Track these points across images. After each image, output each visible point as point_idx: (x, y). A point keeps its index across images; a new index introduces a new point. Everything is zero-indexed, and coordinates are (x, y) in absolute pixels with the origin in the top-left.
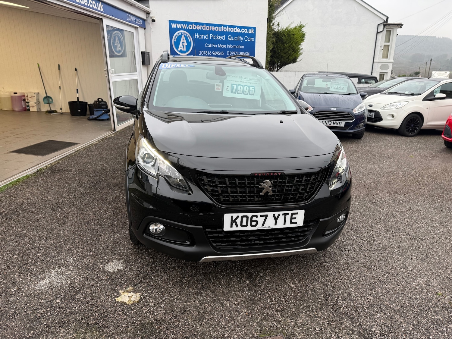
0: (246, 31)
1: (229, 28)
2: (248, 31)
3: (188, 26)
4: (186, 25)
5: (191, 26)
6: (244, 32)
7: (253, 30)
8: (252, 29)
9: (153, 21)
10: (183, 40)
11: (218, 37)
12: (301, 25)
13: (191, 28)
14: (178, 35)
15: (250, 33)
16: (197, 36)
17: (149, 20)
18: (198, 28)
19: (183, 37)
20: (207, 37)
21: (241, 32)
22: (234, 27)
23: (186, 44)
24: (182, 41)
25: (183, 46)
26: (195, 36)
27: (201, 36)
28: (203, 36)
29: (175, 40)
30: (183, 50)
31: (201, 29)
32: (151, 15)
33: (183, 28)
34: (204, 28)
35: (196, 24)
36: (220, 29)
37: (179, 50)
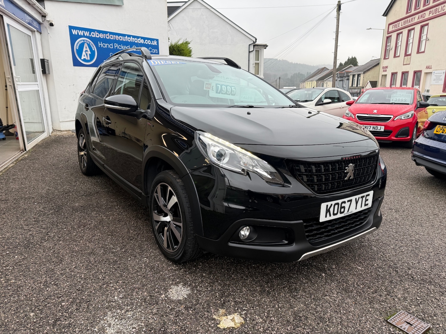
0: (149, 42)
1: (133, 39)
2: (151, 42)
3: (90, 34)
4: (88, 32)
5: (94, 33)
6: (147, 43)
7: (156, 42)
8: (155, 40)
9: (52, 25)
10: (86, 48)
11: (123, 47)
12: (187, 41)
13: (94, 36)
14: (80, 43)
15: (153, 44)
16: (101, 44)
17: (46, 24)
18: (101, 36)
19: (86, 45)
20: (111, 46)
21: (144, 43)
22: (138, 37)
23: (89, 53)
24: (84, 49)
25: (87, 54)
26: (99, 44)
27: (105, 44)
28: (108, 45)
29: (77, 48)
30: (86, 59)
31: (104, 38)
32: (48, 18)
33: (86, 35)
34: (107, 36)
35: (100, 32)
36: (124, 39)
37: (82, 58)
